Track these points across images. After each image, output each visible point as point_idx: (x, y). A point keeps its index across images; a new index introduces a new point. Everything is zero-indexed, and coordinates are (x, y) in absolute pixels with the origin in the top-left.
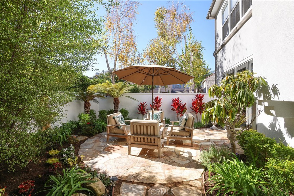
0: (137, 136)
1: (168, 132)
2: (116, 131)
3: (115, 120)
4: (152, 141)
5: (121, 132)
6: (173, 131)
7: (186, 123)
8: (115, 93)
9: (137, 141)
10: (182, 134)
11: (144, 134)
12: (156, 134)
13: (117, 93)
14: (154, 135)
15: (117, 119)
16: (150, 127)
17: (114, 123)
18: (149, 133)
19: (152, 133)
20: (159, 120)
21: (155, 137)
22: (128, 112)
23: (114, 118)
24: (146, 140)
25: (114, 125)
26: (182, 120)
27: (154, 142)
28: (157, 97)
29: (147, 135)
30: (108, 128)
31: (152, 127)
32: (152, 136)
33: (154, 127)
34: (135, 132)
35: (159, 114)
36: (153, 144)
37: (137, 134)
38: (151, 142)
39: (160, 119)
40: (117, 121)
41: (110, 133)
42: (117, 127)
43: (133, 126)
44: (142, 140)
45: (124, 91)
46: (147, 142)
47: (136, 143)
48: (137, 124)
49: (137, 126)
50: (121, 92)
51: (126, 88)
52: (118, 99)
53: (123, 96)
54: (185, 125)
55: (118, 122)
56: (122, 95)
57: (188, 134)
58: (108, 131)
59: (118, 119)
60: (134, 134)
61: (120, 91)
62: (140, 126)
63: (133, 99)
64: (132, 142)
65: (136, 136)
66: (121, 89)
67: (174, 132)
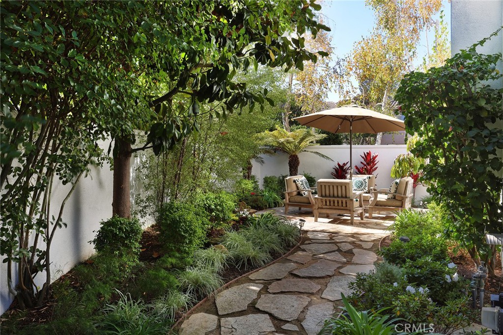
0: (326, 198)
1: (371, 200)
2: (299, 198)
3: (296, 185)
4: (344, 205)
5: (306, 201)
6: (378, 199)
7: (397, 188)
8: (291, 147)
9: (326, 205)
10: (390, 203)
11: (334, 196)
12: (348, 196)
13: (295, 146)
14: (346, 197)
15: (299, 184)
16: (341, 187)
17: (295, 189)
18: (340, 195)
19: (344, 195)
20: (365, 189)
21: (346, 199)
22: (314, 180)
23: (294, 181)
24: (336, 204)
25: (296, 191)
26: (392, 185)
27: (346, 206)
28: (367, 153)
29: (338, 197)
30: (287, 195)
31: (344, 187)
32: (344, 198)
33: (345, 186)
34: (324, 194)
35: (365, 179)
36: (345, 208)
37: (326, 196)
38: (342, 206)
39: (367, 188)
40: (299, 185)
41: (290, 202)
42: (299, 194)
43: (321, 186)
44: (332, 203)
45: (308, 143)
46: (338, 206)
47: (324, 207)
48: (325, 184)
49: (325, 186)
50: (303, 144)
51: (311, 139)
52: (297, 156)
53: (305, 151)
54: (396, 192)
55: (301, 187)
56: (303, 150)
57: (399, 203)
58: (288, 199)
59: (301, 183)
60: (322, 196)
61: (300, 143)
62: (329, 186)
63: (323, 156)
64: (320, 206)
65: (324, 199)
66: (302, 140)
67: (380, 201)
